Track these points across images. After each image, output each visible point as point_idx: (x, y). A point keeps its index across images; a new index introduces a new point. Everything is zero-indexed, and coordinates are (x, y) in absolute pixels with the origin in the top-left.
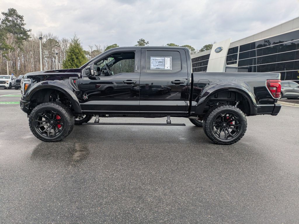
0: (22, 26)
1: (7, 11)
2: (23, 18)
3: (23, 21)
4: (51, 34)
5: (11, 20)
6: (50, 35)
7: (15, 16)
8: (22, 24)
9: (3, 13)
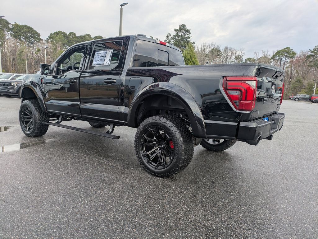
0: (188, 40)
1: (178, 28)
2: (191, 31)
3: (190, 34)
4: (214, 44)
5: (180, 35)
6: (212, 45)
7: (184, 31)
8: (189, 38)
9: (175, 30)
